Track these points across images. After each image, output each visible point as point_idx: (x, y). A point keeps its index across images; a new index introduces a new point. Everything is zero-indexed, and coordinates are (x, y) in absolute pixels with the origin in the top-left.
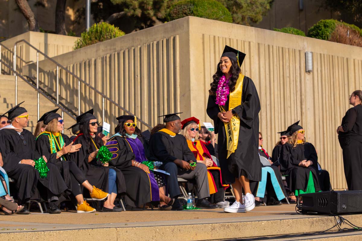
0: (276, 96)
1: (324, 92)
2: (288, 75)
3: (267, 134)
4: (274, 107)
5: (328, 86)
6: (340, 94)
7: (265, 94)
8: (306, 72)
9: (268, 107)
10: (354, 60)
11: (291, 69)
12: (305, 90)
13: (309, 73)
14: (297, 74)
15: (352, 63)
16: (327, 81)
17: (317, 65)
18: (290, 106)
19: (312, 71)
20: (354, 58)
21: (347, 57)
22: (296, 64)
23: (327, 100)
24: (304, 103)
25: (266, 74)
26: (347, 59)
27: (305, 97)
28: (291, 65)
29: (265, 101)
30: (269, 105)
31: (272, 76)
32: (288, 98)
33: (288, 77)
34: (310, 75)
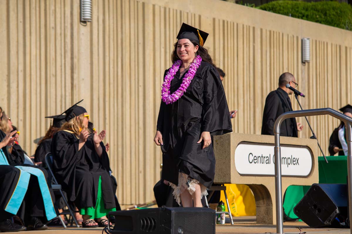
0: (33, 58)
1: (107, 54)
2: (52, 25)
3: (18, 117)
4: (31, 75)
5: (114, 45)
6: (132, 58)
7: (15, 53)
8: (81, 21)
9: (21, 74)
10: (154, 6)
11: (58, 15)
12: (79, 50)
13: (85, 24)
14: (66, 25)
15: (151, 11)
16: (112, 37)
17: (98, 12)
18: (54, 74)
19: (90, 20)
20: (154, 3)
21: (143, 1)
22: (66, 9)
23: (111, 66)
24: (76, 71)
25: (19, 21)
26: (144, 4)
27: (79, 60)
28: (58, 10)
29: (16, 64)
30: (21, 71)
31: (28, 26)
32: (53, 62)
33: (53, 28)
34: (87, 26)
